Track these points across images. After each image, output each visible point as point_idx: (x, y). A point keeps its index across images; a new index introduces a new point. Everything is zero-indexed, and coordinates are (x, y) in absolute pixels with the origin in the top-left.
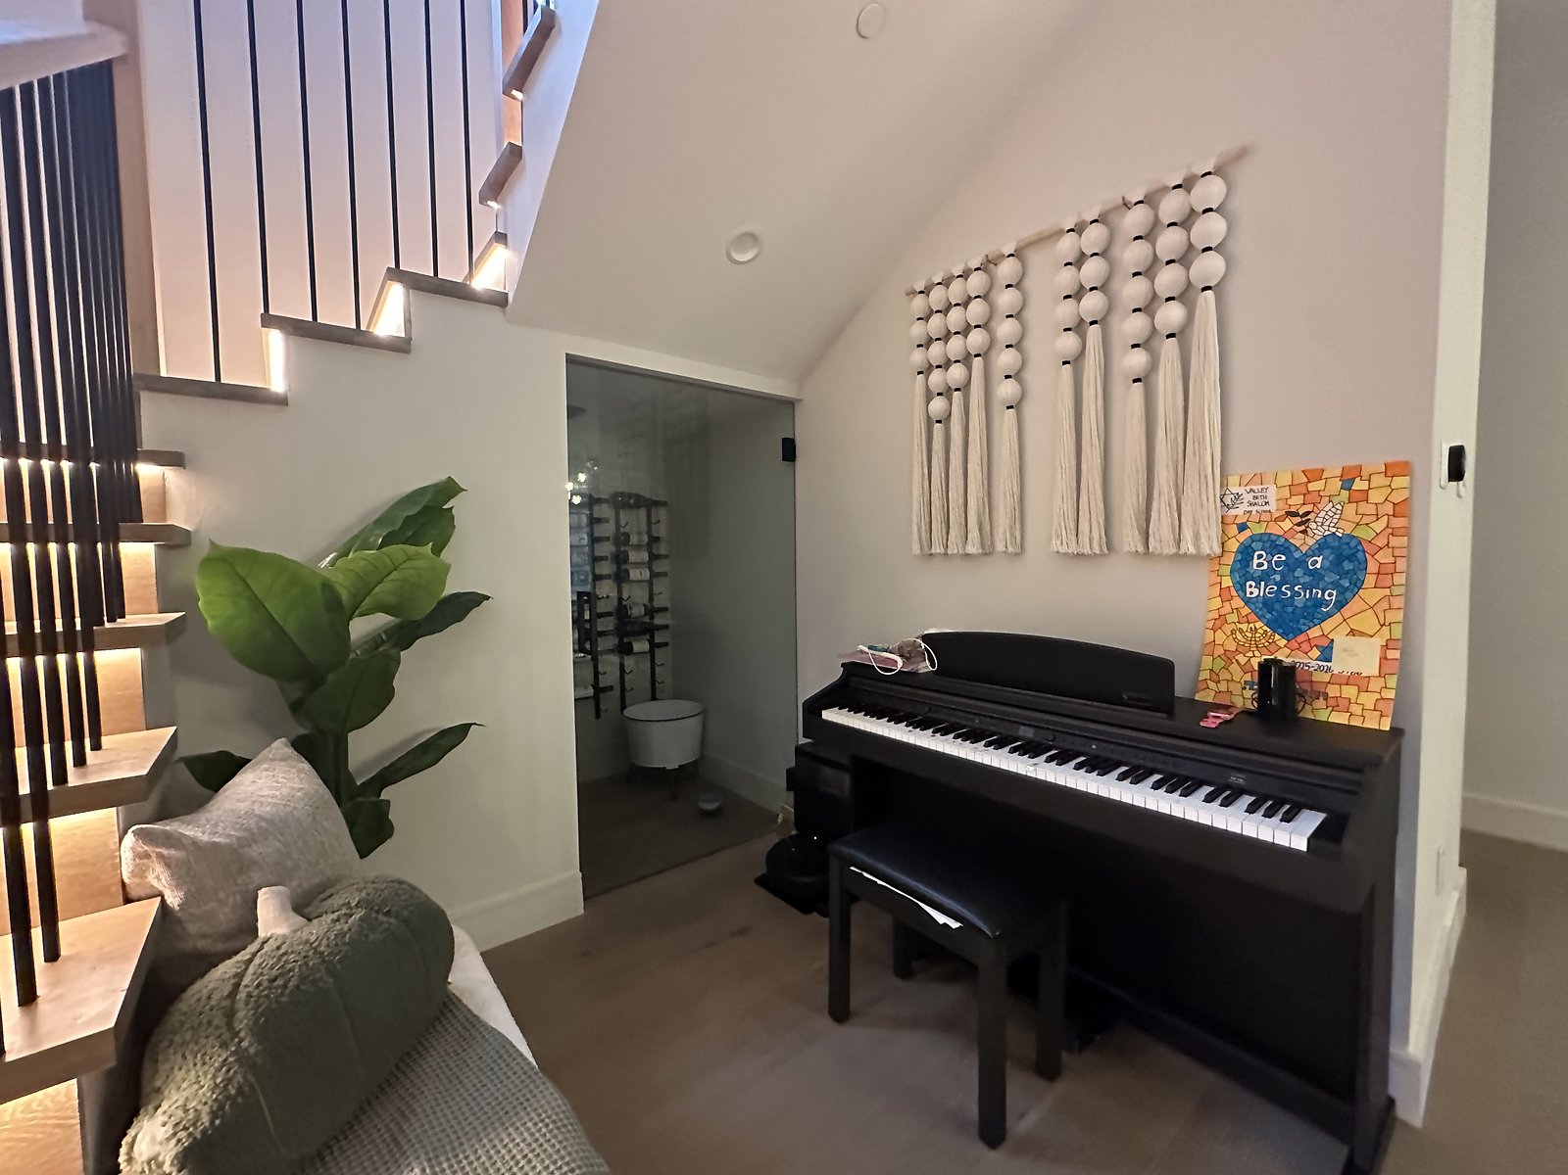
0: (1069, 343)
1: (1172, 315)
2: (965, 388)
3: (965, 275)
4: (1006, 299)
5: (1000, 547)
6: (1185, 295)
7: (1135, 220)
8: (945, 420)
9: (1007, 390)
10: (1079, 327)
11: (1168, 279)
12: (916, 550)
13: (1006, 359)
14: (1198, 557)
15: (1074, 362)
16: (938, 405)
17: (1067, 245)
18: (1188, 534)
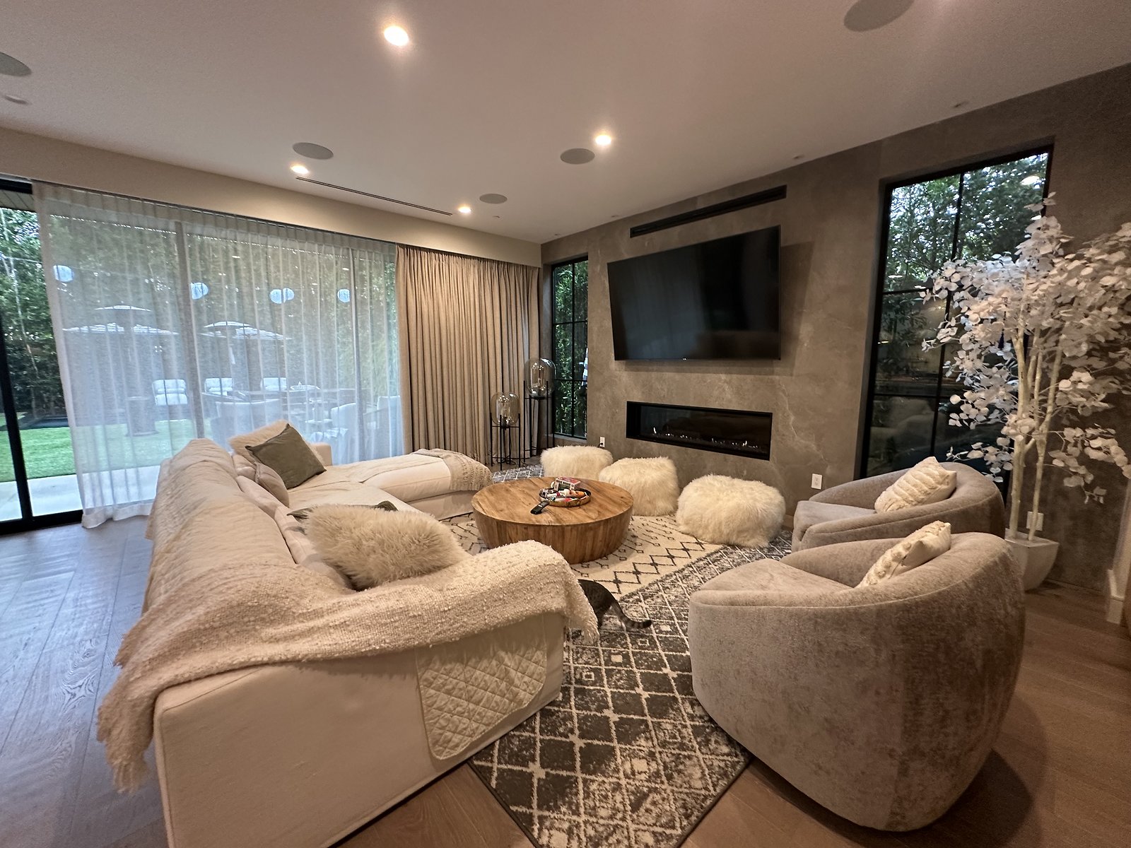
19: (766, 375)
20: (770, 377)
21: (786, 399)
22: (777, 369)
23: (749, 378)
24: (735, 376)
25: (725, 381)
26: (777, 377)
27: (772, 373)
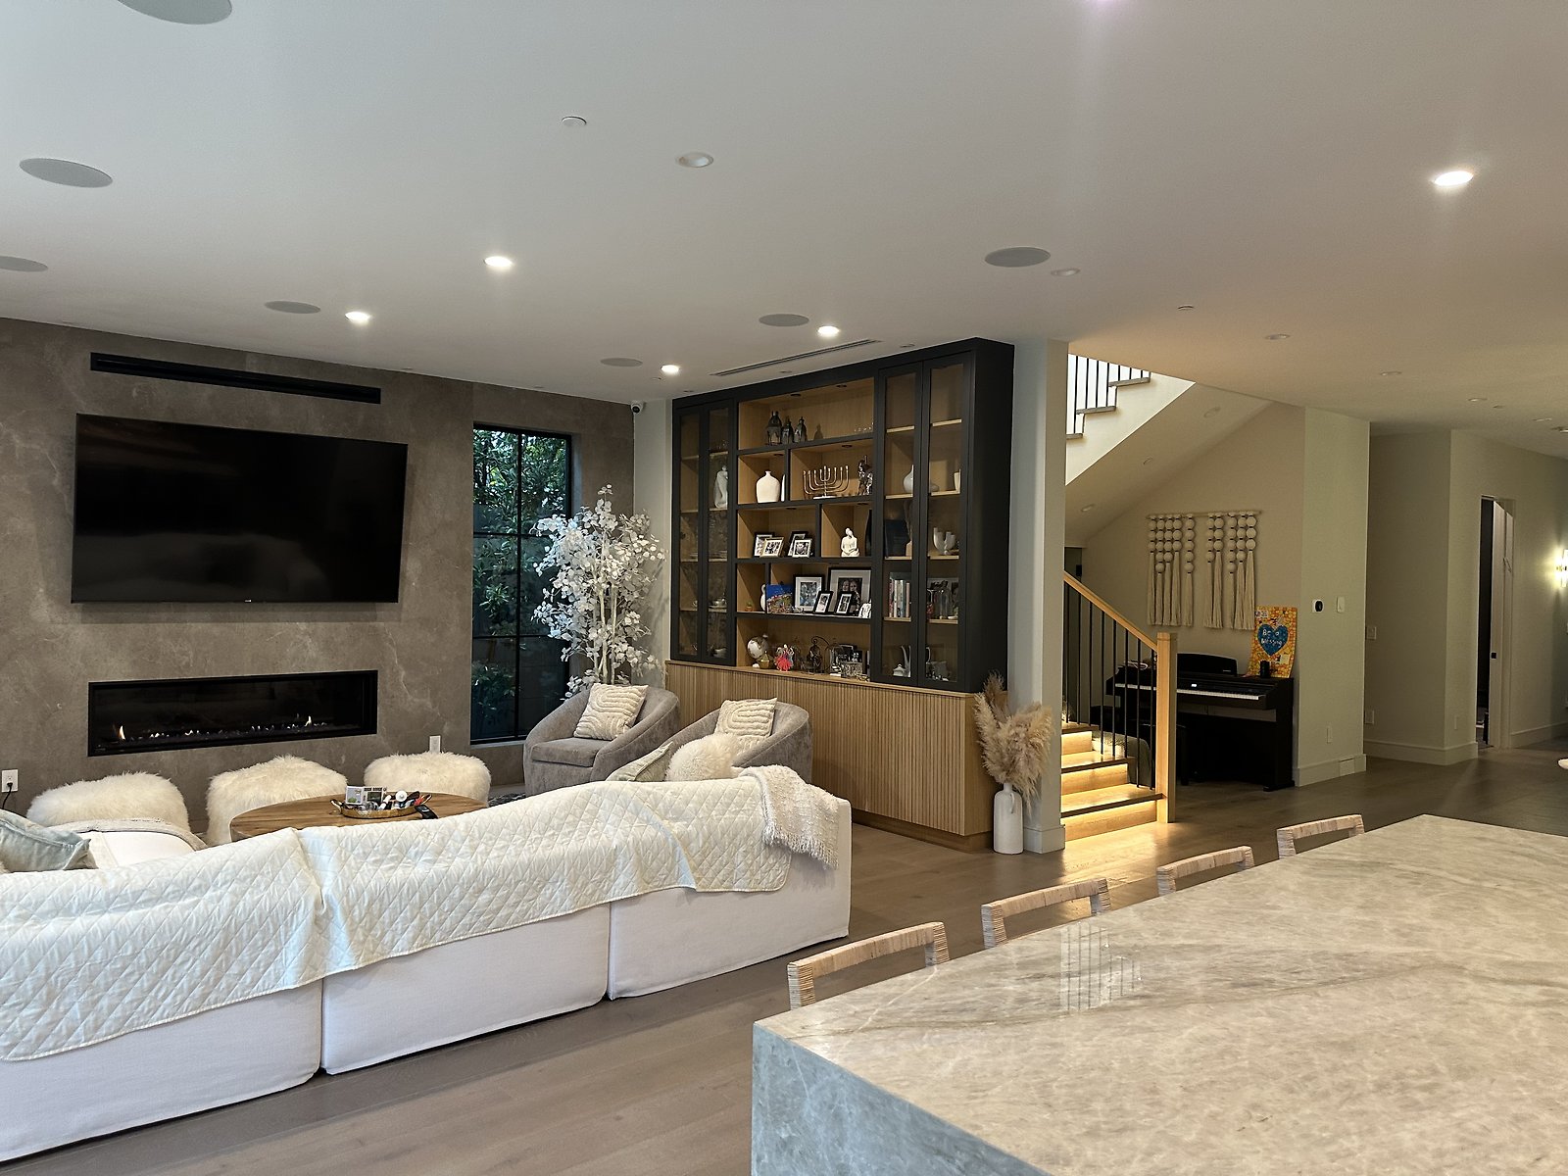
0: (1210, 556)
1: (1241, 555)
2: (1171, 562)
3: (1173, 519)
4: (1189, 534)
5: (1184, 624)
6: (1245, 550)
7: (1231, 522)
8: (1163, 572)
9: (1188, 567)
10: (1213, 551)
11: (1240, 544)
12: (1149, 623)
13: (1188, 556)
14: (1248, 630)
15: (1213, 562)
16: (1159, 567)
17: (1210, 523)
18: (1245, 623)
19: (367, 621)
20: (371, 623)
21: (394, 651)
22: (380, 614)
23: (344, 626)
24: (321, 625)
25: (306, 633)
26: (382, 624)
27: (375, 619)
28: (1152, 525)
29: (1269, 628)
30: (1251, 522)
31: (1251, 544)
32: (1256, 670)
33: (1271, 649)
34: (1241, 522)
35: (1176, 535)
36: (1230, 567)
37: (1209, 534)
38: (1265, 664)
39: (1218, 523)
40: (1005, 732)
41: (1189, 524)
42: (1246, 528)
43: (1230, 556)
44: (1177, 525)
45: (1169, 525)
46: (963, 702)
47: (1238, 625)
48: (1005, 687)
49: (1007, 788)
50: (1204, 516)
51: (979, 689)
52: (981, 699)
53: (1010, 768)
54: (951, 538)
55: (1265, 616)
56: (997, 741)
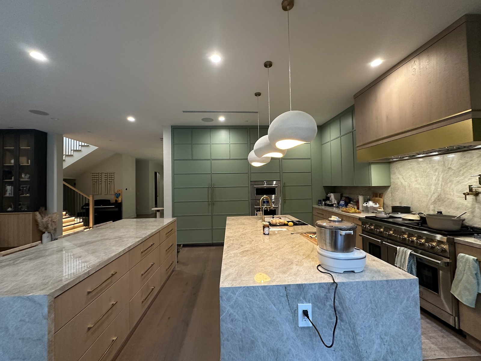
0: (105, 180)
1: (111, 180)
2: (97, 182)
4: (100, 176)
7: (109, 174)
8: (95, 184)
9: (100, 183)
11: (111, 178)
12: (92, 194)
13: (100, 181)
14: (113, 194)
15: (105, 182)
16: (94, 183)
28: (92, 175)
29: (117, 193)
30: (113, 174)
31: (113, 178)
32: (114, 201)
33: (117, 197)
34: (111, 174)
35: (98, 177)
36: (109, 183)
37: (105, 176)
38: (116, 200)
39: (106, 174)
40: (45, 220)
41: (100, 174)
42: (112, 175)
43: (109, 181)
44: (98, 174)
45: (96, 174)
46: (31, 215)
47: (111, 193)
48: (46, 209)
49: (46, 233)
50: (103, 173)
51: (37, 211)
52: (37, 213)
53: (47, 228)
54: (28, 176)
55: (116, 191)
56: (42, 222)
